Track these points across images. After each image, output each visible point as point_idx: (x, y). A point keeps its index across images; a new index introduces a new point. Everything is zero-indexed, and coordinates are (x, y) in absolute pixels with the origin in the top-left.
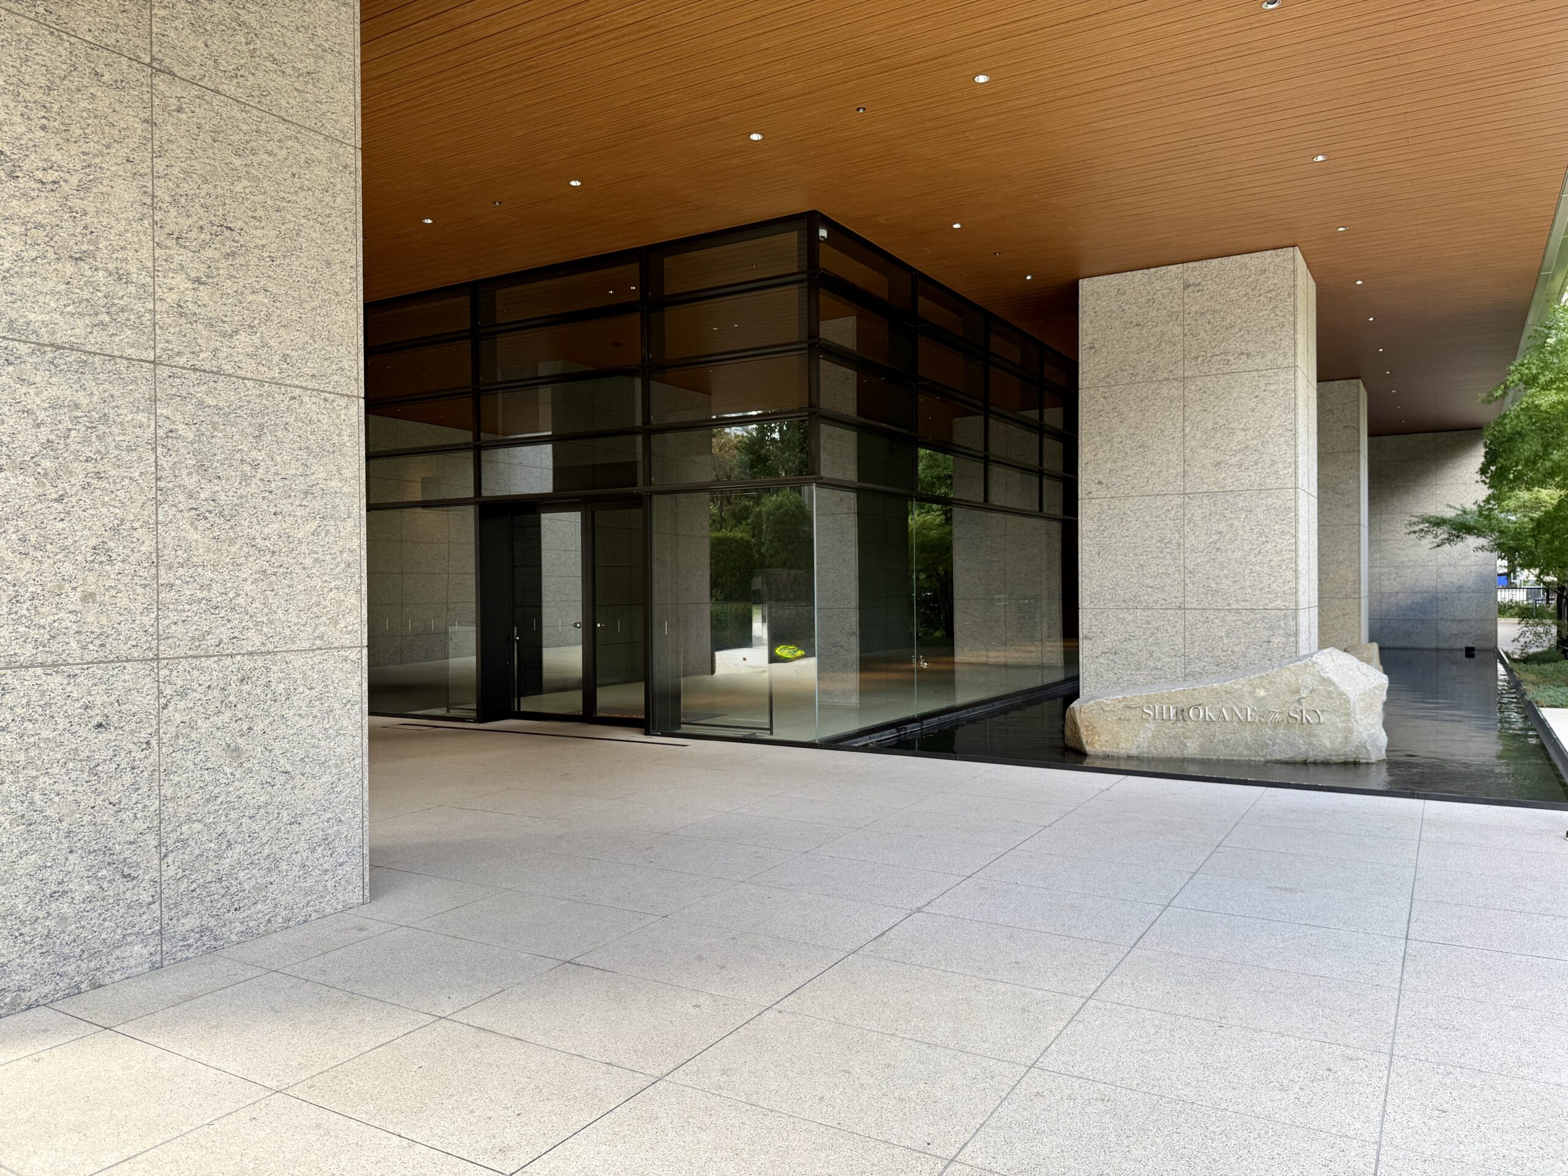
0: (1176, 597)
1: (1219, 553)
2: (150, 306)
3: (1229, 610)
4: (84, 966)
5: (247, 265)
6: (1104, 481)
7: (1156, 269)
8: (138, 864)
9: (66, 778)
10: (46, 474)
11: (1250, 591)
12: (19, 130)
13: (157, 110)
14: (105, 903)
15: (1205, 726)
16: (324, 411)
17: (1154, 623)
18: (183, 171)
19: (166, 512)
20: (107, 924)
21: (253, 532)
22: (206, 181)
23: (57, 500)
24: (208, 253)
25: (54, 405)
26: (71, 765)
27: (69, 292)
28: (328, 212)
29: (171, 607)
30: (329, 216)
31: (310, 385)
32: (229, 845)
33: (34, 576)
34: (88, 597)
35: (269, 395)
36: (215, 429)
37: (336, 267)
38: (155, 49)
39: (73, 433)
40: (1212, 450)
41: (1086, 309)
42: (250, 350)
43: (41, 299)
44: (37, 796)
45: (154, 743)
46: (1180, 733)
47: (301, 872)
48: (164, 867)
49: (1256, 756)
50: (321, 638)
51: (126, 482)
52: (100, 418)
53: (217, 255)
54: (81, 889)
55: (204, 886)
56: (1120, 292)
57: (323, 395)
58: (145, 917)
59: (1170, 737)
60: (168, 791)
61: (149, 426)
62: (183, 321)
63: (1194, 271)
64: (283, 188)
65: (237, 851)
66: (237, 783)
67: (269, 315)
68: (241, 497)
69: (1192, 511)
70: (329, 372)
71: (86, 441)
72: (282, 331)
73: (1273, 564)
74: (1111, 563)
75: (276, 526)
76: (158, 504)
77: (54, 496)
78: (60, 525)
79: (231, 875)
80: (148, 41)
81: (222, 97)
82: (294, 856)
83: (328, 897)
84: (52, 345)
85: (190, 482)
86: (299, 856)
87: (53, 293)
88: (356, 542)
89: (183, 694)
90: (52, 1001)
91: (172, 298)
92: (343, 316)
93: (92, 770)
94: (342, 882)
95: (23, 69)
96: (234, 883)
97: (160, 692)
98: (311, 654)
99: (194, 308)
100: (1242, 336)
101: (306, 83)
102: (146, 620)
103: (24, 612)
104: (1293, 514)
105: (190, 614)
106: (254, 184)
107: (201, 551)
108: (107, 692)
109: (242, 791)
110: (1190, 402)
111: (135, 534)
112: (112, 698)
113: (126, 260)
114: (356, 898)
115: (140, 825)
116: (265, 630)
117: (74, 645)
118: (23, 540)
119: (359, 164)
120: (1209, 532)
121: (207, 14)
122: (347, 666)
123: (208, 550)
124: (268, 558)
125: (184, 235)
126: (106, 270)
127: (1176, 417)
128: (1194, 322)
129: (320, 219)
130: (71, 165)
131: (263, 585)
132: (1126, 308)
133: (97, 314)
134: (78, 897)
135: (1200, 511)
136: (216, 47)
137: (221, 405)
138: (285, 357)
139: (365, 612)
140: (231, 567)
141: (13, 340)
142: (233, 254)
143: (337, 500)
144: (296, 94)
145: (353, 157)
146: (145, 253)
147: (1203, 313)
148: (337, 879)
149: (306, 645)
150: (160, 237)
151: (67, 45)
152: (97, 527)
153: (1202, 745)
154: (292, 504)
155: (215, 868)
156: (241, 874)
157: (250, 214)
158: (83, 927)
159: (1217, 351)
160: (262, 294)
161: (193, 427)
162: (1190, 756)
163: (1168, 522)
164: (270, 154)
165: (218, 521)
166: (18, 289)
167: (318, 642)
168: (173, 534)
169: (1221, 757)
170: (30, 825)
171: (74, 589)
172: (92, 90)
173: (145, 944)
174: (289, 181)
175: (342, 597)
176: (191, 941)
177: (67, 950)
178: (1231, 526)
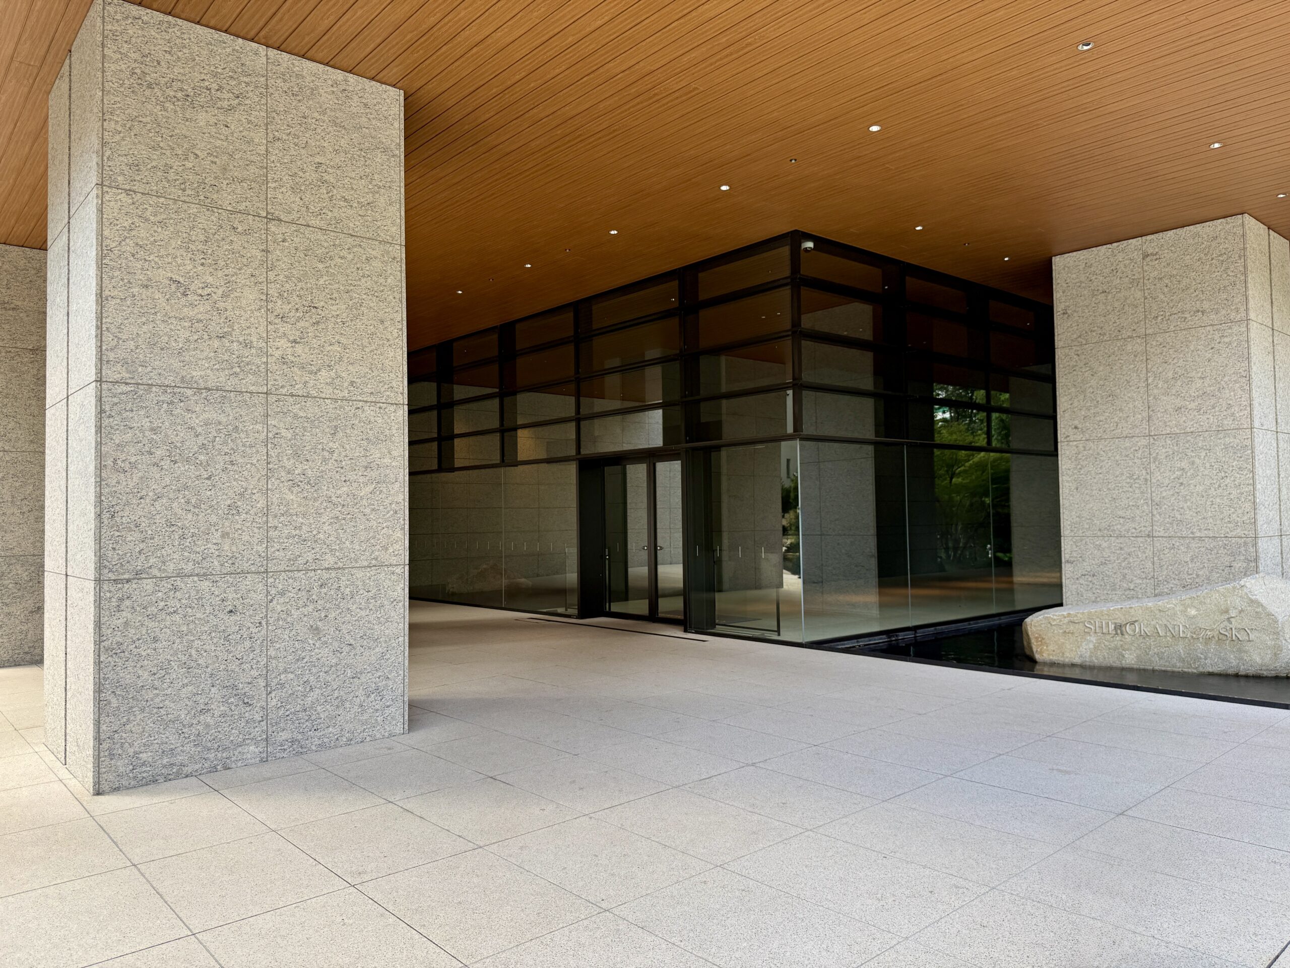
0: (1144, 526)
1: (1182, 488)
2: (265, 360)
3: (1193, 538)
4: (219, 755)
5: (327, 329)
6: (1080, 426)
7: (1118, 244)
8: (253, 696)
9: (211, 642)
10: (201, 464)
11: (1211, 520)
12: (189, 268)
13: (270, 243)
14: (233, 718)
15: (1141, 640)
16: (379, 415)
17: (1126, 549)
18: (286, 277)
19: (273, 483)
20: (233, 731)
21: (329, 493)
22: (300, 281)
23: (207, 479)
24: (301, 324)
25: (207, 424)
26: (213, 634)
27: (216, 357)
28: (382, 288)
29: (276, 540)
30: (382, 291)
31: (369, 399)
32: (311, 689)
33: (193, 523)
34: (225, 535)
35: (341, 407)
36: (305, 431)
37: (387, 324)
38: (269, 207)
39: (217, 439)
40: (1173, 397)
41: (1059, 281)
42: (328, 380)
43: (200, 362)
44: (193, 652)
45: (264, 623)
46: (1119, 646)
47: (360, 710)
48: (269, 700)
49: (1189, 668)
50: (376, 559)
51: (249, 466)
52: (233, 429)
53: (307, 324)
54: (219, 709)
55: (294, 713)
56: (1088, 266)
57: (378, 405)
58: (257, 729)
59: (1110, 649)
60: (272, 652)
61: (263, 432)
62: (285, 366)
63: (1151, 243)
64: (350, 278)
65: (317, 693)
66: (316, 650)
67: (341, 358)
68: (322, 472)
69: (1157, 451)
70: (383, 390)
71: (225, 443)
72: (350, 367)
73: (1232, 496)
74: (1088, 496)
75: (345, 489)
76: (268, 478)
77: (206, 476)
78: (209, 493)
79: (312, 708)
80: (265, 203)
81: (311, 229)
82: (355, 699)
83: (378, 728)
84: (206, 389)
85: (289, 464)
86: (358, 699)
87: (207, 358)
88: (401, 497)
89: (282, 593)
90: (200, 774)
91: (278, 354)
92: (392, 354)
93: (226, 639)
94: (389, 718)
95: (191, 233)
96: (314, 713)
97: (268, 592)
98: (369, 569)
99: (292, 358)
100: (1197, 296)
101: (367, 210)
102: (259, 548)
103: (188, 544)
104: (1249, 452)
105: (287, 544)
106: (332, 278)
107: (295, 506)
108: (235, 591)
109: (320, 656)
110: (1152, 356)
111: (254, 497)
112: (239, 596)
113: (250, 335)
114: (399, 729)
115: (254, 673)
116: (337, 554)
117: (216, 563)
118: (188, 502)
119: (404, 256)
120: (1173, 469)
121: (302, 180)
122: (394, 577)
123: (300, 505)
124: (340, 509)
125: (286, 315)
126: (238, 341)
127: (1140, 369)
128: (1153, 287)
129: (376, 294)
130: (218, 284)
131: (337, 526)
132: (1093, 278)
133: (232, 368)
134: (217, 713)
135: (1164, 450)
136: (307, 199)
137: (309, 416)
138: (352, 383)
139: (407, 542)
140: (315, 515)
141: (184, 388)
142: (318, 323)
143: (388, 471)
144: (359, 218)
145: (399, 251)
146: (262, 329)
147: (1161, 279)
148: (385, 716)
149: (366, 564)
150: (271, 318)
151: (217, 214)
152: (231, 494)
153: (1138, 657)
154: (356, 475)
155: (302, 702)
156: (319, 708)
157: (329, 296)
158: (219, 732)
159: (1174, 310)
160: (337, 345)
161: (291, 431)
162: (1128, 666)
163: (1136, 460)
164: (342, 258)
165: (306, 487)
166: (187, 359)
167: (374, 562)
168: (277, 496)
169: (1156, 668)
170: (189, 668)
171: (217, 530)
172: (231, 238)
173: (257, 744)
174: (355, 273)
175: (391, 533)
176: (286, 747)
177: (209, 745)
178: (1193, 463)
